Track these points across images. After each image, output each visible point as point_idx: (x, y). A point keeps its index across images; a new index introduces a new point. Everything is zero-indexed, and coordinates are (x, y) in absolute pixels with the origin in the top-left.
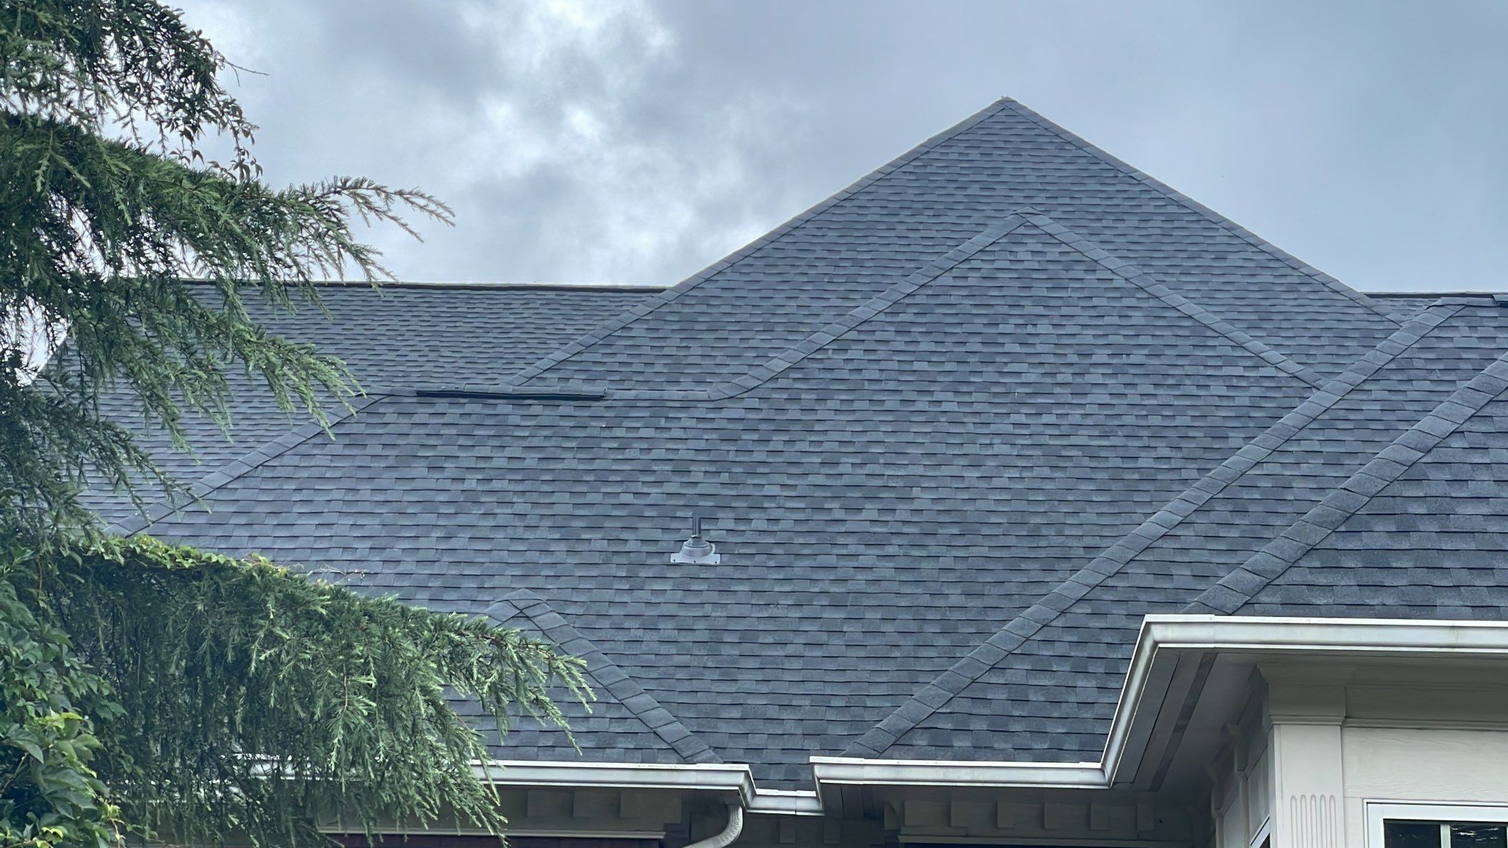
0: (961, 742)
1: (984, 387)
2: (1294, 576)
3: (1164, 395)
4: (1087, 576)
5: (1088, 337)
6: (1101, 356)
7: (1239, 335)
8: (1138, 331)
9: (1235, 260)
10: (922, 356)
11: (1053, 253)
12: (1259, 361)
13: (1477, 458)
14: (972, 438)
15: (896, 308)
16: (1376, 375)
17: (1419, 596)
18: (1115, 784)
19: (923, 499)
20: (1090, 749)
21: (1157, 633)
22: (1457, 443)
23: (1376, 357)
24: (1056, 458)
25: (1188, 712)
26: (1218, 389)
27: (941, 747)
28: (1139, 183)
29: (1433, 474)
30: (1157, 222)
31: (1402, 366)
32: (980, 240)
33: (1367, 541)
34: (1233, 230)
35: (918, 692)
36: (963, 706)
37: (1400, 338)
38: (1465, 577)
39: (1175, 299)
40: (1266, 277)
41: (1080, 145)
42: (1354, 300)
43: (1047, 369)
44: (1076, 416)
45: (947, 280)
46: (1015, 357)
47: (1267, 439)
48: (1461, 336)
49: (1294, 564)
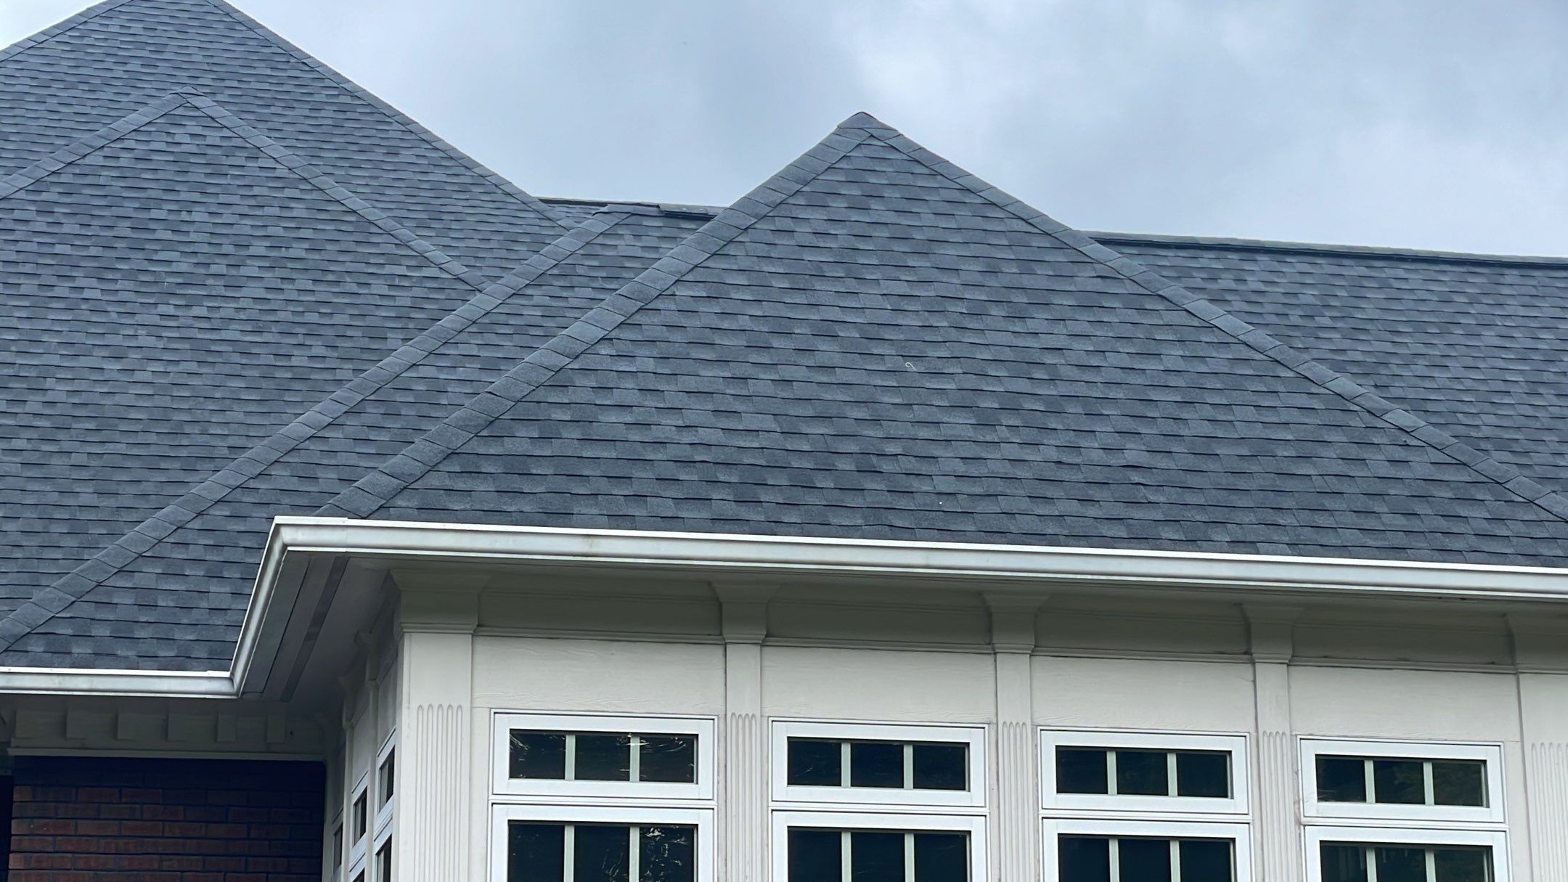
0: (79, 649)
1: (131, 275)
2: (434, 480)
3: (323, 292)
4: (231, 474)
5: (246, 227)
6: (259, 248)
7: (404, 233)
8: (300, 223)
9: (406, 156)
10: (64, 239)
11: (213, 137)
12: (423, 260)
13: (623, 366)
14: (114, 328)
15: (38, 186)
16: (538, 281)
17: (556, 504)
18: (244, 693)
19: (58, 391)
20: (219, 658)
21: (287, 535)
22: (605, 350)
23: (539, 262)
24: (205, 354)
25: (319, 620)
26: (379, 287)
27: (59, 653)
28: (312, 70)
29: (580, 380)
30: (328, 112)
31: (565, 271)
32: (136, 118)
33: (509, 446)
34: (407, 125)
35: (37, 595)
36: (85, 610)
37: (565, 243)
38: (604, 486)
39: (341, 192)
40: (439, 175)
41: (251, 25)
42: (526, 203)
43: (201, 259)
44: (228, 309)
45: (96, 159)
46: (167, 245)
47: (426, 341)
48: (626, 245)
49: (433, 468)
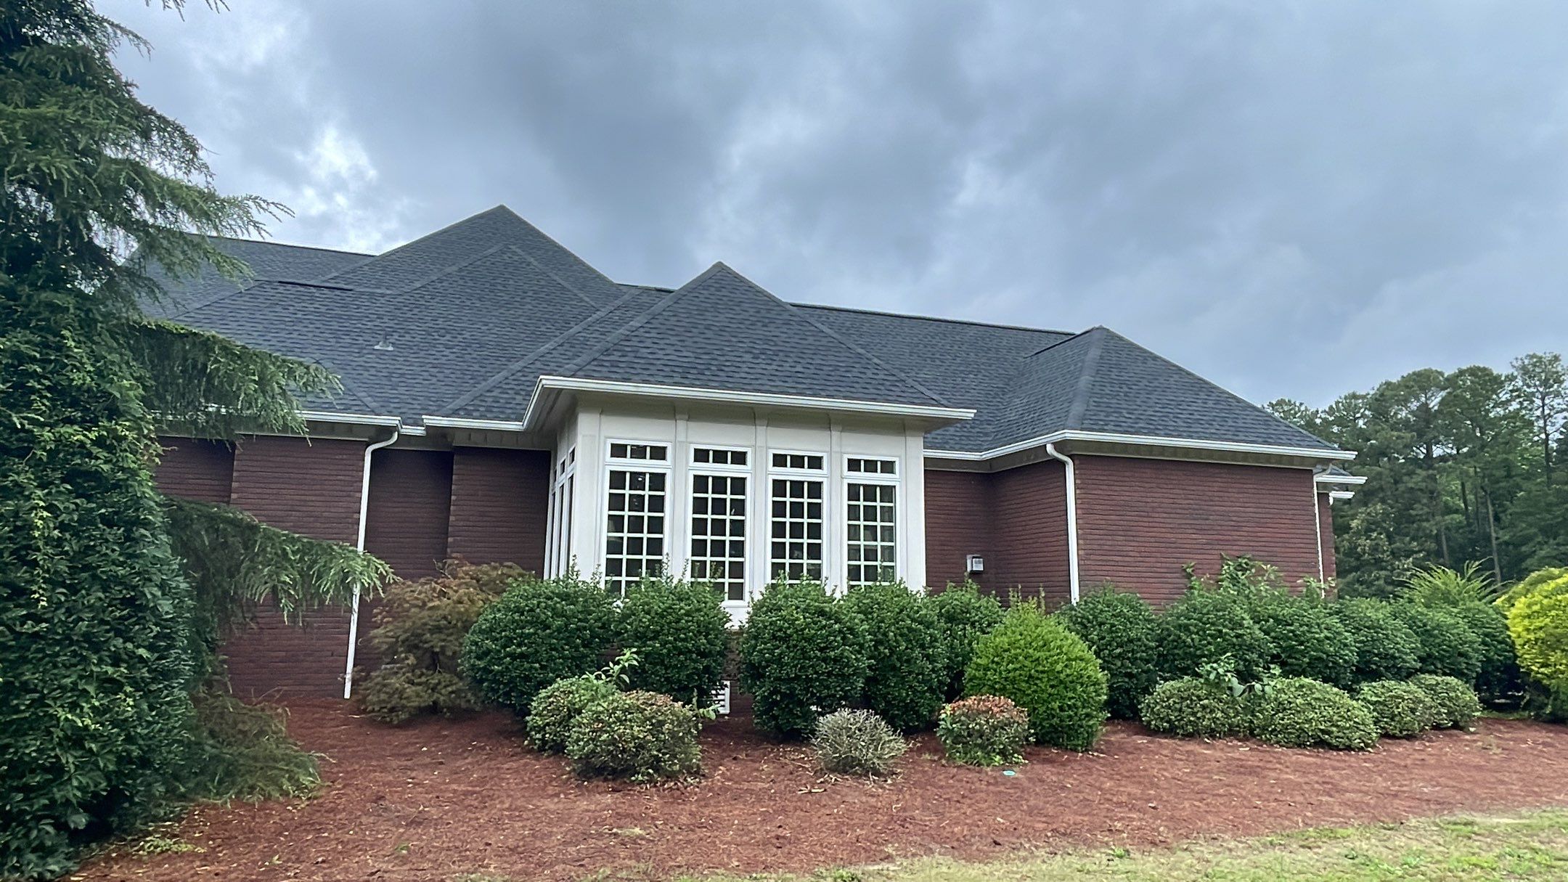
0: (475, 414)
1: (490, 300)
2: (588, 367)
3: (550, 309)
4: (521, 364)
5: (526, 287)
6: (530, 294)
7: (576, 291)
8: (543, 287)
9: (575, 267)
10: (469, 288)
11: (516, 258)
12: (582, 301)
13: (647, 335)
14: (485, 316)
15: (460, 270)
16: (618, 308)
17: (626, 376)
18: (526, 430)
19: (467, 335)
20: (520, 419)
21: (544, 382)
22: (642, 330)
23: (618, 302)
24: (513, 326)
25: (552, 408)
26: (569, 308)
27: (469, 415)
28: (546, 239)
29: (634, 339)
30: (550, 253)
31: (626, 307)
32: (491, 251)
33: (611, 358)
34: (576, 258)
35: (462, 397)
36: (476, 402)
37: (626, 297)
38: (640, 371)
39: (556, 278)
40: (585, 275)
41: (525, 223)
42: (612, 284)
43: (512, 296)
44: (520, 312)
45: (479, 263)
46: (501, 291)
47: (583, 324)
48: (644, 298)
49: (589, 363)
